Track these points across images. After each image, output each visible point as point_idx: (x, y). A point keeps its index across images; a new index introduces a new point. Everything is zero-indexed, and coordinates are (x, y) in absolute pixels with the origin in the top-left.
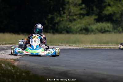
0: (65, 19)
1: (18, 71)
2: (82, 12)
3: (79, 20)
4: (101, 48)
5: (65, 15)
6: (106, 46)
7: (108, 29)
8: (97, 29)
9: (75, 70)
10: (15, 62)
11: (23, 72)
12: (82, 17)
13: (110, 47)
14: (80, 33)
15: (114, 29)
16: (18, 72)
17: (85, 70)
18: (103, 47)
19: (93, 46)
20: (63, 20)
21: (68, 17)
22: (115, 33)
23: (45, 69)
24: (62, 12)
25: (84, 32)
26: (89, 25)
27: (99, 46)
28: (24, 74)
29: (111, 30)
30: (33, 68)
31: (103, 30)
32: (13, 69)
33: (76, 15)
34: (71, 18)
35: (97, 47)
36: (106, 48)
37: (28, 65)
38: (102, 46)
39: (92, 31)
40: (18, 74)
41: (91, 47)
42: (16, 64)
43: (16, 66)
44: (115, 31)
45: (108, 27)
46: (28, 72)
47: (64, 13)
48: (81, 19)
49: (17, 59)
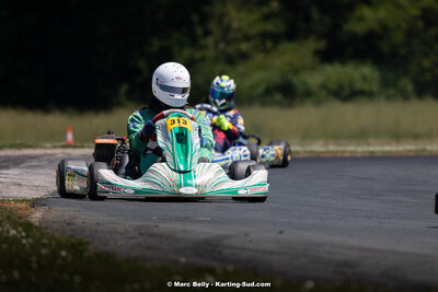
0: (211, 53)
1: (45, 241)
2: (270, 27)
3: (260, 57)
4: (339, 155)
5: (210, 41)
6: (359, 145)
7: (365, 87)
8: (324, 87)
9: (246, 235)
10: (33, 210)
11: (60, 246)
12: (269, 44)
13: (372, 149)
14: (264, 104)
15: (386, 84)
16: (44, 246)
17: (281, 232)
18: (345, 152)
19: (309, 148)
20: (203, 59)
21: (222, 46)
22: (389, 98)
23: (141, 234)
24: (199, 31)
25: (278, 97)
26: (296, 72)
27: (332, 148)
28: (64, 253)
29: (375, 88)
30: (96, 231)
31: (347, 91)
32: (27, 237)
33: (248, 38)
34: (231, 50)
35: (325, 152)
36: (356, 152)
37: (78, 221)
38: (342, 148)
39: (308, 94)
40: (44, 251)
41: (305, 152)
42: (37, 216)
43: (37, 224)
44: (391, 92)
45: (364, 78)
46: (80, 244)
47: (207, 33)
48: (266, 51)
49: (41, 199)
